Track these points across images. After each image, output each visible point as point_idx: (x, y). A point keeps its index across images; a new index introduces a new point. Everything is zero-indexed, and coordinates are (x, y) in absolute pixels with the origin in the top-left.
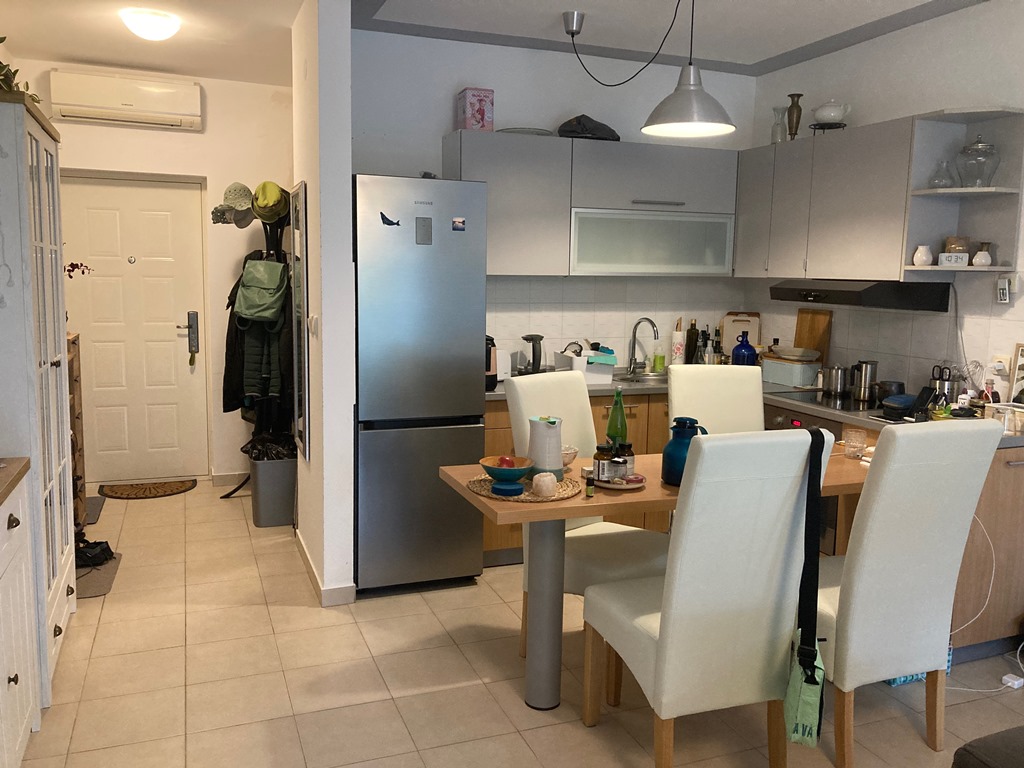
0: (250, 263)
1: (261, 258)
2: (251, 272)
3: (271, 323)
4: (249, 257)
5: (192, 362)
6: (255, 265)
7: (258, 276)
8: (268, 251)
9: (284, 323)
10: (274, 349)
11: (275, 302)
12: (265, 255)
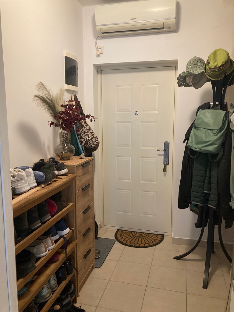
0: (201, 111)
1: (209, 108)
2: (201, 118)
3: (213, 155)
4: (201, 108)
5: (165, 170)
6: (204, 113)
7: (206, 120)
8: (214, 102)
9: (223, 155)
10: (214, 173)
11: (217, 140)
12: (212, 106)
